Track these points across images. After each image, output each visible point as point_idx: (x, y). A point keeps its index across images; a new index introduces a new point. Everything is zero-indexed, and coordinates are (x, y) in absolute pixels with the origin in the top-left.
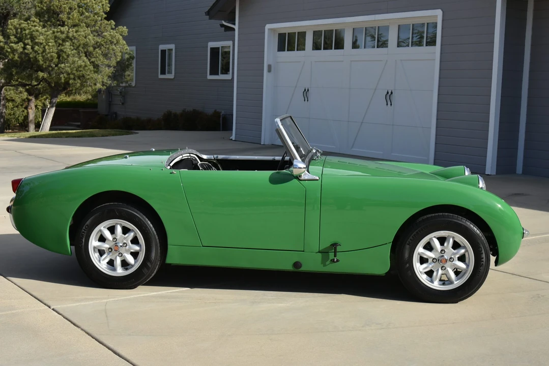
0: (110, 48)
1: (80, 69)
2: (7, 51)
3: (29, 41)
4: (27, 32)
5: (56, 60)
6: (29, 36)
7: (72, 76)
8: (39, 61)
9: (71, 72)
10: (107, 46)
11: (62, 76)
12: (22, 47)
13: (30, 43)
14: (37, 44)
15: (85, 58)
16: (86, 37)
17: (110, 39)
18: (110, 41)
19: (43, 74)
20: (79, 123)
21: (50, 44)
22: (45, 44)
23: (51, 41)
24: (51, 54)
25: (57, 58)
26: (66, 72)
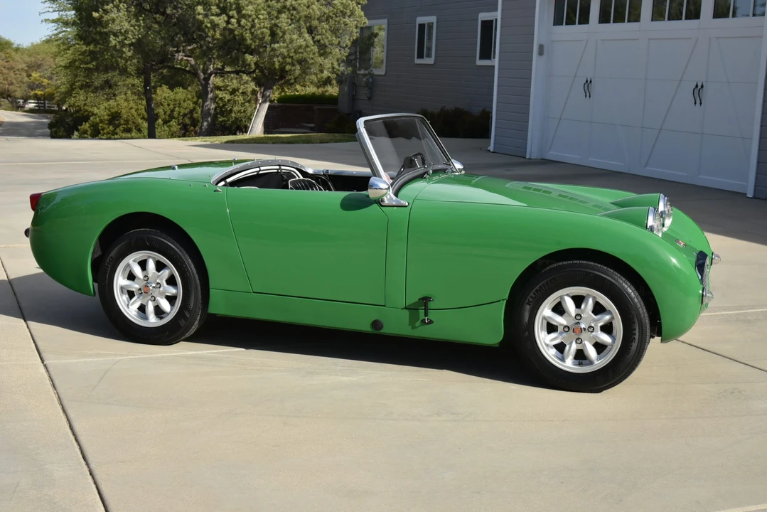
0: (342, 22)
1: (300, 51)
2: (206, 26)
3: (234, 13)
5: (268, 38)
6: (234, 6)
7: (289, 60)
8: (246, 40)
9: (288, 55)
10: (337, 19)
11: (275, 59)
12: (225, 21)
13: (236, 15)
14: (244, 16)
15: (307, 35)
16: (308, 7)
17: (342, 9)
18: (342, 12)
19: (251, 57)
20: (313, 125)
21: (261, 17)
22: (254, 16)
23: (263, 12)
24: (262, 30)
25: (270, 35)
26: (282, 54)
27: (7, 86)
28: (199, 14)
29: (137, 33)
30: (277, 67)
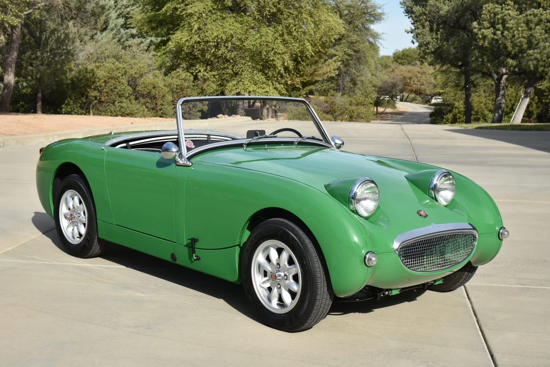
2: (478, 38)
3: (500, 26)
4: (499, 16)
5: (525, 46)
6: (500, 21)
7: (542, 63)
8: (508, 47)
9: (542, 59)
11: (530, 63)
12: (492, 33)
13: (501, 28)
14: (508, 29)
19: (512, 61)
21: (520, 29)
22: (515, 29)
23: (522, 25)
24: (520, 40)
25: (526, 43)
26: (536, 59)
27: (419, 86)
28: (475, 28)
29: (435, 44)
30: (532, 69)
